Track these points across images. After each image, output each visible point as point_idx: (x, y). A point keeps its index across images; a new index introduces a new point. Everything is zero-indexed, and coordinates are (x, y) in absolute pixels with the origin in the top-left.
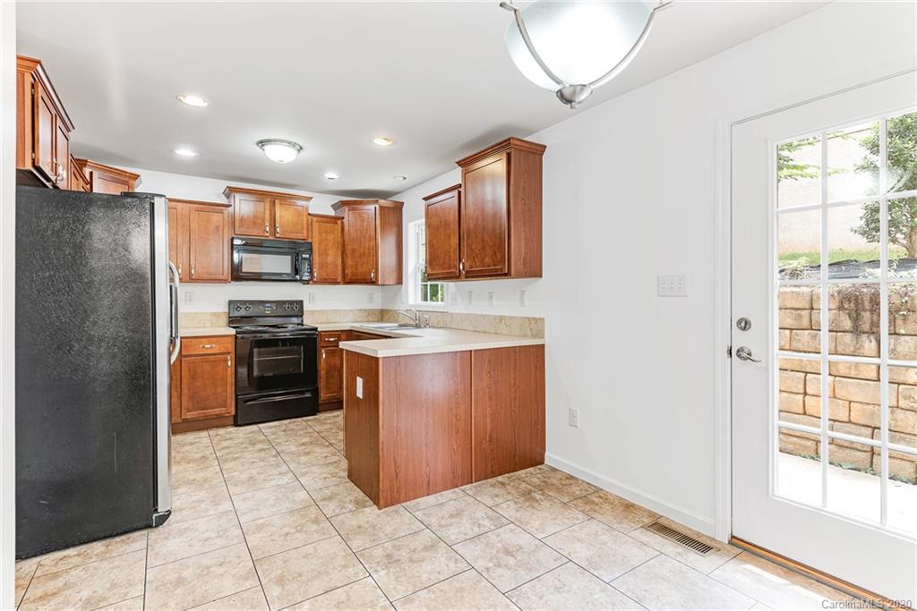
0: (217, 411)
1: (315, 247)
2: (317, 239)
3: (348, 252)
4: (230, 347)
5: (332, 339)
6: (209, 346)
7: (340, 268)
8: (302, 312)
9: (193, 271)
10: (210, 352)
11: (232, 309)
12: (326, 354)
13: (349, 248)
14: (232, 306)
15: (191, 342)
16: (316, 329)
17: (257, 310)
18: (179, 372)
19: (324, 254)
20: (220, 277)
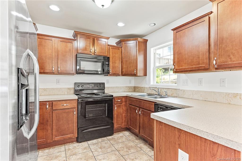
0: (69, 136)
1: (111, 60)
2: (111, 56)
3: (124, 62)
4: (75, 105)
5: (119, 101)
6: (66, 105)
7: (120, 69)
8: (104, 88)
9: (59, 69)
10: (66, 107)
11: (76, 86)
12: (117, 107)
13: (124, 60)
14: (76, 85)
15: (57, 102)
16: (112, 96)
17: (86, 87)
18: (51, 118)
19: (114, 62)
20: (71, 72)
